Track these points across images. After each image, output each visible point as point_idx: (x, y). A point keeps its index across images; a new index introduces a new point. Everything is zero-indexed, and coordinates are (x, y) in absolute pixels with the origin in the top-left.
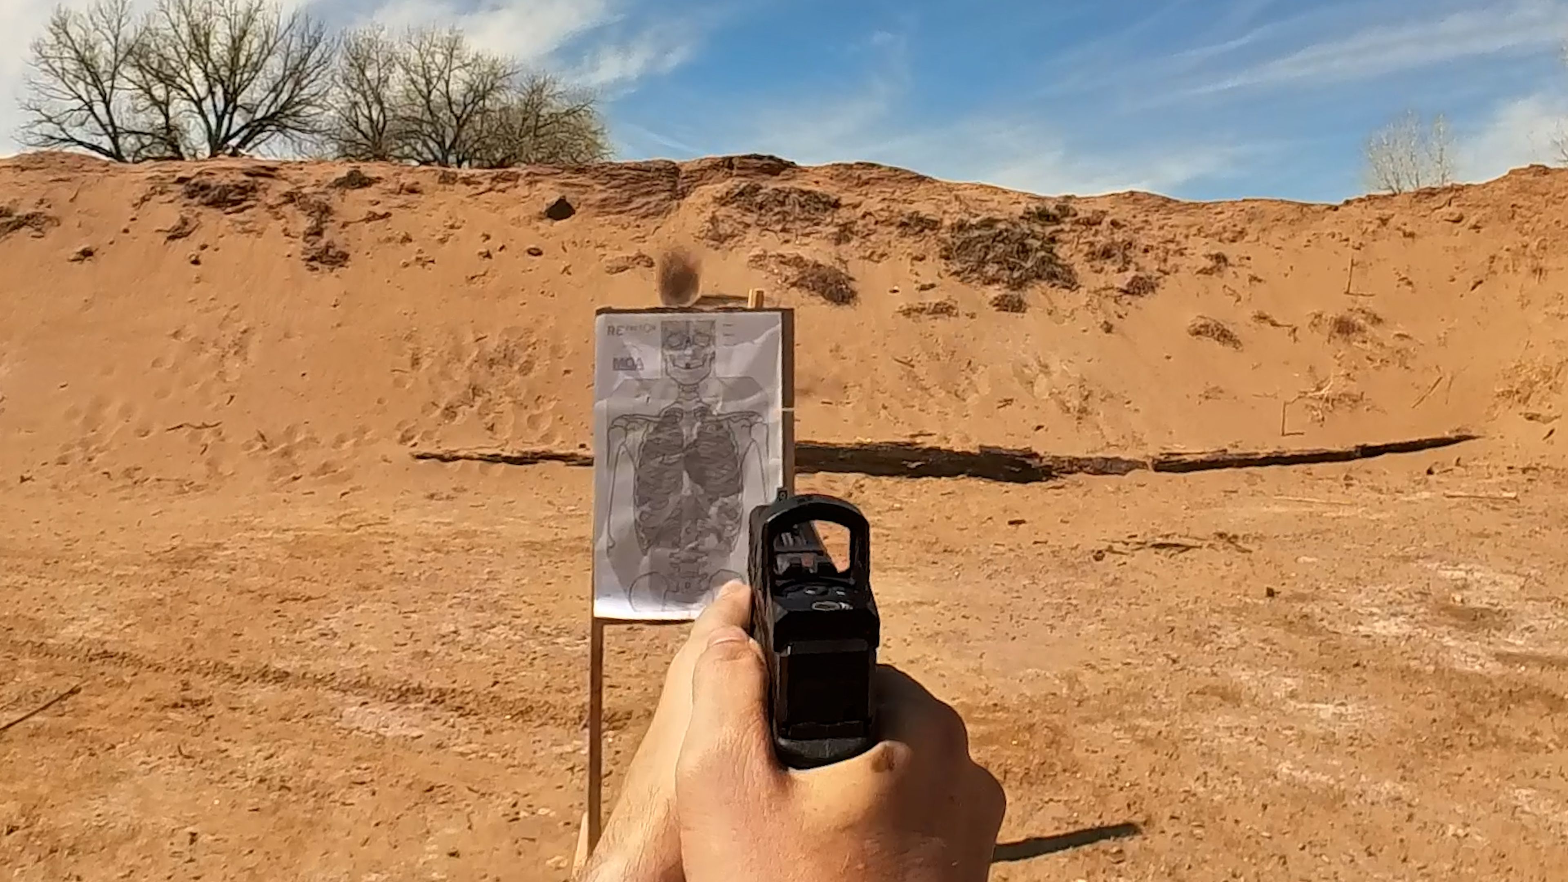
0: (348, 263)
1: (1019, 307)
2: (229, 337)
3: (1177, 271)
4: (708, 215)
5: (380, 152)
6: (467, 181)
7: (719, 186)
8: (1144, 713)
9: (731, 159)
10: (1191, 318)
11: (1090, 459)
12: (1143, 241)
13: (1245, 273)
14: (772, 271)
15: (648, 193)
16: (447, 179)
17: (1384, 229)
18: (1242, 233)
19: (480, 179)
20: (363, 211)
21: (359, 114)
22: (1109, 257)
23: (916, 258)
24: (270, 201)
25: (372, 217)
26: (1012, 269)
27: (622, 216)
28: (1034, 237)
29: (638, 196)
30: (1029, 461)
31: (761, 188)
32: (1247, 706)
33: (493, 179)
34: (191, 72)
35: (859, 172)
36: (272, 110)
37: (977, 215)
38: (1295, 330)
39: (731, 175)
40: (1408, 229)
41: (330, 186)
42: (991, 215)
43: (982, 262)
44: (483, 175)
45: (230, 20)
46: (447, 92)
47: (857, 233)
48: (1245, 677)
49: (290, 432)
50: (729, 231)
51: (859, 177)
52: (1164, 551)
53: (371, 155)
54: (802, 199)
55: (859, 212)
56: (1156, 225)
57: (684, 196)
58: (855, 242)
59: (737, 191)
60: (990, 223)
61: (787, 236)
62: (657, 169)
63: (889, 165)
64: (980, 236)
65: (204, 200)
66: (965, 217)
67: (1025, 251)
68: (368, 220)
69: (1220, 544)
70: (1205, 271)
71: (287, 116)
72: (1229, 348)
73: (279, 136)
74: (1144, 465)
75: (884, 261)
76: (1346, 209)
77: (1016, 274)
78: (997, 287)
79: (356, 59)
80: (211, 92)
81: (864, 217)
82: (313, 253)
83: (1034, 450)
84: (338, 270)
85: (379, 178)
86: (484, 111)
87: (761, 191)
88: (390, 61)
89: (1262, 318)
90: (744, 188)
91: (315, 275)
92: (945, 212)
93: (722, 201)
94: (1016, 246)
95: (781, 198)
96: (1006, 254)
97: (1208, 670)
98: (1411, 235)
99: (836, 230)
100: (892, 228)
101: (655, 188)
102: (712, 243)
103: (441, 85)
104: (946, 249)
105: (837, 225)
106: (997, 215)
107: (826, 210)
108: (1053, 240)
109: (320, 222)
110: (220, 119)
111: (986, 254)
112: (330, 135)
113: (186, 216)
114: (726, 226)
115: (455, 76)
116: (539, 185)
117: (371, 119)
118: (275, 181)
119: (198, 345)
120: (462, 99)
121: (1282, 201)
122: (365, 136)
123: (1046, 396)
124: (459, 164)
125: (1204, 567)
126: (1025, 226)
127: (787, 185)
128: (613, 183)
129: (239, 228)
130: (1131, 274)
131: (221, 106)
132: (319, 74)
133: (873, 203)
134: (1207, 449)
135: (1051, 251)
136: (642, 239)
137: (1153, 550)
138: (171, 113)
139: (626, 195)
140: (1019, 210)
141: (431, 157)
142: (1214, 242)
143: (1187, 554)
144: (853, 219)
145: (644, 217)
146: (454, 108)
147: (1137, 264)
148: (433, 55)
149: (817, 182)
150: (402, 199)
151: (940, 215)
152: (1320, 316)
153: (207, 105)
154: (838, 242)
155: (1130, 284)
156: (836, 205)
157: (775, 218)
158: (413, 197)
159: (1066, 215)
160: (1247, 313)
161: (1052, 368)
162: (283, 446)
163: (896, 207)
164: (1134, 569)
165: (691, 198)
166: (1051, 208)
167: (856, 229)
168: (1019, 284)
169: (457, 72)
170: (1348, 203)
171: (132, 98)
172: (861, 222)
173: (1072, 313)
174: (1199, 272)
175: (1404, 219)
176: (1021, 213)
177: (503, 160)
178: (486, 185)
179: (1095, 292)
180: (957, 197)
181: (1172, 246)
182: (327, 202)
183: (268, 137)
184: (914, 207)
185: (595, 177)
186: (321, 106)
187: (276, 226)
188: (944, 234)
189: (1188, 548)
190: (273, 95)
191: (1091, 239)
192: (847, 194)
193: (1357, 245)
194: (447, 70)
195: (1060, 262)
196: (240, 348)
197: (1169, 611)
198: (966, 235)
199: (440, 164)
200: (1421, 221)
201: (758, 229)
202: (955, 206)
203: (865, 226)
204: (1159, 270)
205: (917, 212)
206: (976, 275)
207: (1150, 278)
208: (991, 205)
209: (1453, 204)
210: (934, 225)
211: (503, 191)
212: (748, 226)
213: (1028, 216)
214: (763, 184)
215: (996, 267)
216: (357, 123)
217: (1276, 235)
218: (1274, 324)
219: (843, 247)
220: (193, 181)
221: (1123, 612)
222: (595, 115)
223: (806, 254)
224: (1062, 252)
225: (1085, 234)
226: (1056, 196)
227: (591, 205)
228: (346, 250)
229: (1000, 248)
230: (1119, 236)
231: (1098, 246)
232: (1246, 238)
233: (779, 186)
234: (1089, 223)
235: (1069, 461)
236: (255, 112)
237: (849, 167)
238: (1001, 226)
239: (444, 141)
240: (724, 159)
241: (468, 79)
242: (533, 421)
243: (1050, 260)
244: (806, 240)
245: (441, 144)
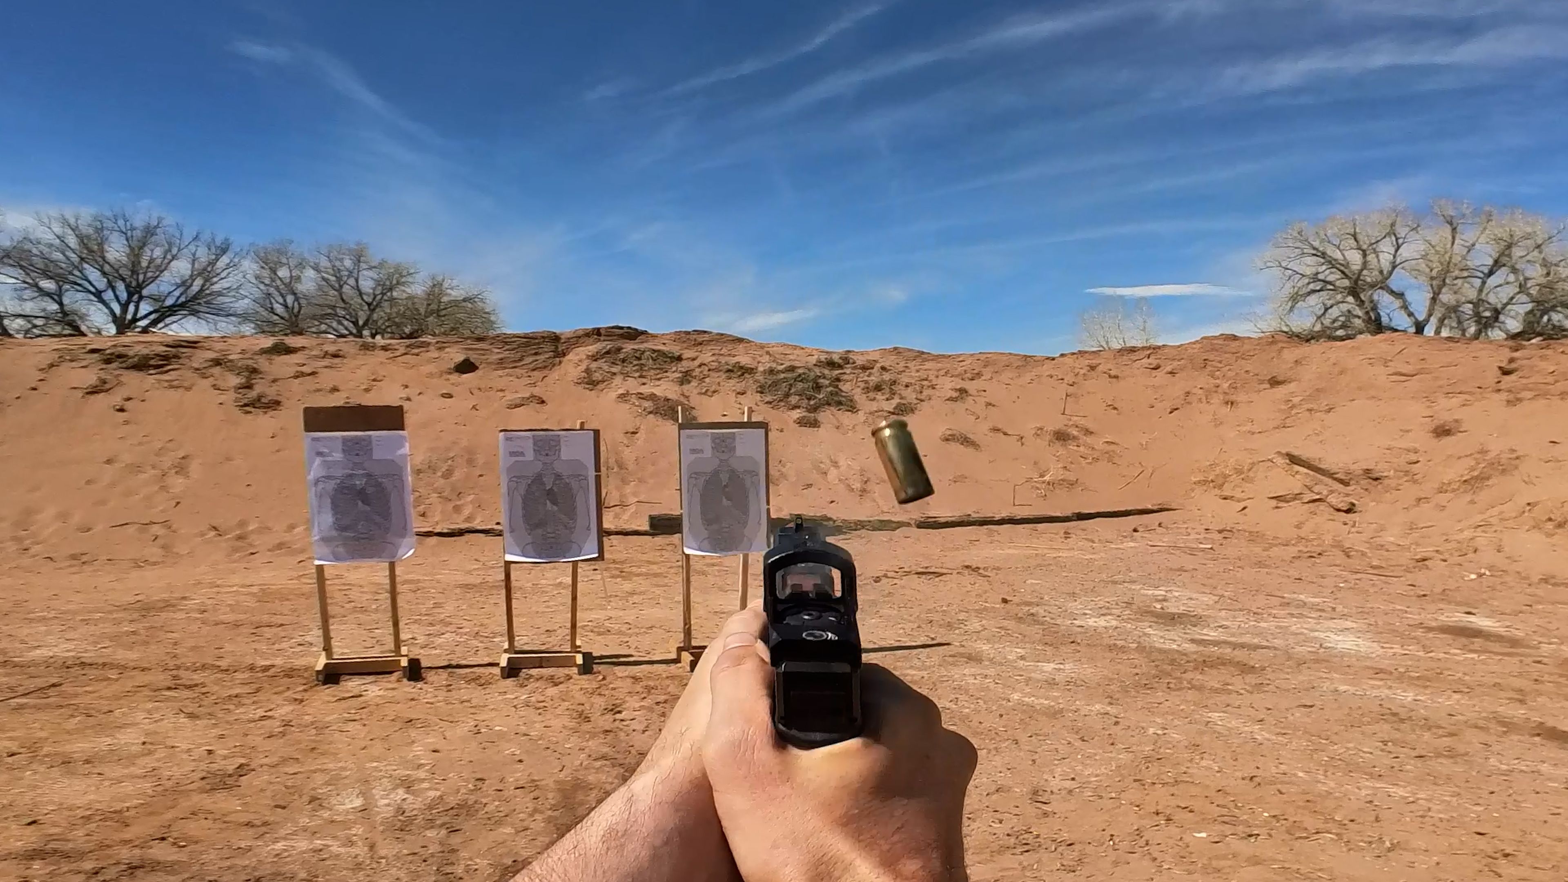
0: (281, 408)
1: (815, 424)
2: (167, 461)
3: (930, 399)
4: (583, 367)
5: (296, 329)
6: (385, 348)
7: (590, 348)
8: (911, 667)
9: (599, 329)
10: (942, 429)
11: (870, 522)
12: (904, 379)
13: (982, 401)
14: (633, 404)
15: (536, 354)
16: (366, 347)
17: (1093, 373)
18: (979, 375)
19: (396, 347)
20: (292, 371)
21: (273, 301)
22: (879, 390)
23: (739, 393)
24: (196, 365)
25: (299, 375)
26: (809, 399)
27: (516, 370)
28: (824, 378)
29: (528, 356)
30: (825, 523)
31: (622, 349)
32: (987, 663)
33: (408, 346)
34: (84, 271)
35: (694, 336)
36: (183, 299)
37: (782, 364)
38: (1022, 438)
39: (599, 340)
40: (1113, 373)
41: (255, 354)
42: (793, 363)
43: (787, 395)
44: (398, 344)
45: (126, 234)
46: (358, 286)
47: (695, 377)
48: (985, 648)
49: (242, 524)
50: (600, 378)
51: (695, 340)
52: (924, 576)
53: (289, 331)
54: (654, 356)
55: (697, 363)
56: (914, 369)
57: (564, 355)
58: (694, 383)
59: (604, 351)
60: (792, 369)
61: (644, 380)
62: (543, 337)
63: (716, 332)
64: (785, 378)
65: (124, 365)
66: (774, 365)
67: (818, 388)
68: (296, 377)
69: (966, 572)
70: (951, 399)
71: (199, 304)
72: (970, 450)
73: (193, 319)
74: (908, 525)
75: (716, 396)
76: (1061, 359)
77: (812, 402)
78: (798, 411)
79: (266, 264)
80: (111, 286)
81: (700, 366)
82: (246, 401)
83: (829, 515)
84: (272, 413)
85: (304, 347)
86: (392, 299)
87: (624, 350)
88: (301, 266)
89: (996, 430)
90: (610, 350)
91: (249, 416)
92: (759, 362)
93: (594, 358)
94: (811, 384)
95: (637, 355)
96: (804, 389)
97: (958, 644)
98: (1116, 377)
99: (680, 375)
100: (721, 373)
101: (540, 351)
102: (587, 386)
103: (352, 282)
104: (760, 387)
105: (681, 372)
106: (797, 364)
107: (672, 362)
108: (838, 380)
109: (249, 379)
110: (125, 307)
111: (790, 389)
112: (245, 317)
113: (104, 377)
114: (597, 374)
115: (363, 275)
116: (447, 350)
117: (286, 306)
118: (198, 351)
119: (136, 468)
120: (371, 291)
121: (1010, 354)
122: (282, 318)
123: (837, 482)
124: (373, 336)
125: (954, 586)
126: (817, 371)
127: (642, 346)
128: (507, 347)
129: (166, 384)
130: (896, 401)
131: (124, 296)
132: (229, 273)
133: (706, 356)
134: (955, 514)
135: (837, 387)
136: (534, 385)
137: (916, 576)
138: (66, 301)
139: (519, 355)
140: (813, 360)
141: (347, 332)
142: (958, 380)
143: (940, 578)
144: (692, 368)
145: (534, 370)
146: (365, 297)
147: (900, 394)
148: (341, 260)
149: (664, 344)
150: (327, 362)
151: (756, 364)
152: (1042, 429)
153: (109, 295)
154: (682, 384)
155: (895, 408)
156: (679, 359)
157: (634, 368)
158: (337, 360)
159: (848, 363)
160: (985, 427)
161: (841, 464)
162: (238, 532)
163: (723, 360)
164: (903, 587)
165: (570, 356)
166: (836, 358)
167: (694, 374)
168: (815, 409)
169: (365, 272)
170: (1062, 355)
171: (16, 290)
172: (697, 370)
173: (854, 427)
174: (948, 400)
175: (1110, 366)
176: (814, 362)
177: (411, 334)
178: (402, 350)
179: (870, 413)
180: (768, 353)
181: (925, 383)
182: (255, 366)
183: (180, 319)
184: (736, 359)
185: (492, 344)
186: (234, 297)
187: (207, 383)
188: (760, 377)
189: (942, 574)
190: (181, 289)
191: (866, 378)
192: (687, 351)
193: (1071, 383)
194: (356, 271)
195: (844, 394)
196: (181, 468)
197: (929, 611)
198: (775, 377)
199: (355, 336)
200: (1124, 368)
201: (622, 377)
202: (767, 358)
203: (701, 372)
204: (917, 399)
205: (739, 363)
206: (783, 404)
207: (910, 404)
208: (791, 357)
209: (1152, 357)
210: (751, 371)
211: (417, 355)
212: (615, 374)
213: (819, 364)
214: (623, 346)
215: (797, 398)
216: (272, 308)
217: (1006, 376)
218: (1005, 434)
219: (686, 387)
220: (108, 352)
221: (895, 612)
222: (488, 301)
223: (658, 391)
224: (845, 387)
225: (861, 375)
226: (841, 351)
227: (490, 363)
228: (279, 398)
229: (800, 385)
230: (887, 376)
231: (871, 384)
232: (983, 378)
233: (636, 347)
234: (864, 368)
235: (855, 523)
236: (164, 301)
237: (688, 333)
238: (800, 371)
239: (357, 321)
240: (594, 329)
241: (376, 276)
242: (457, 509)
243: (837, 393)
244: (658, 383)
245: (355, 323)
